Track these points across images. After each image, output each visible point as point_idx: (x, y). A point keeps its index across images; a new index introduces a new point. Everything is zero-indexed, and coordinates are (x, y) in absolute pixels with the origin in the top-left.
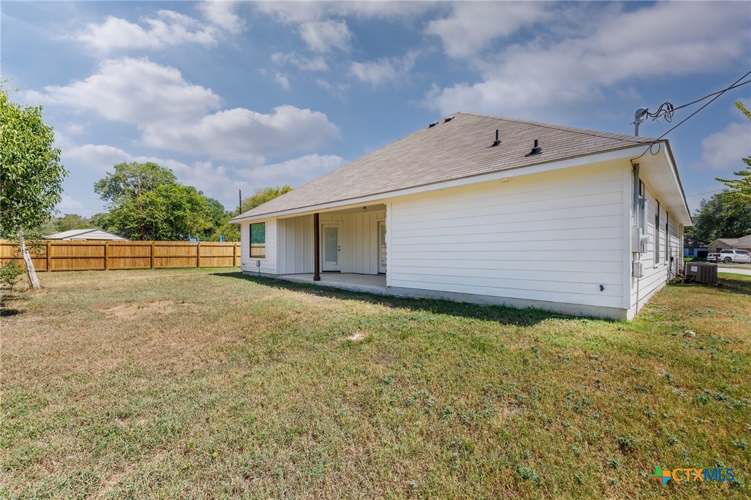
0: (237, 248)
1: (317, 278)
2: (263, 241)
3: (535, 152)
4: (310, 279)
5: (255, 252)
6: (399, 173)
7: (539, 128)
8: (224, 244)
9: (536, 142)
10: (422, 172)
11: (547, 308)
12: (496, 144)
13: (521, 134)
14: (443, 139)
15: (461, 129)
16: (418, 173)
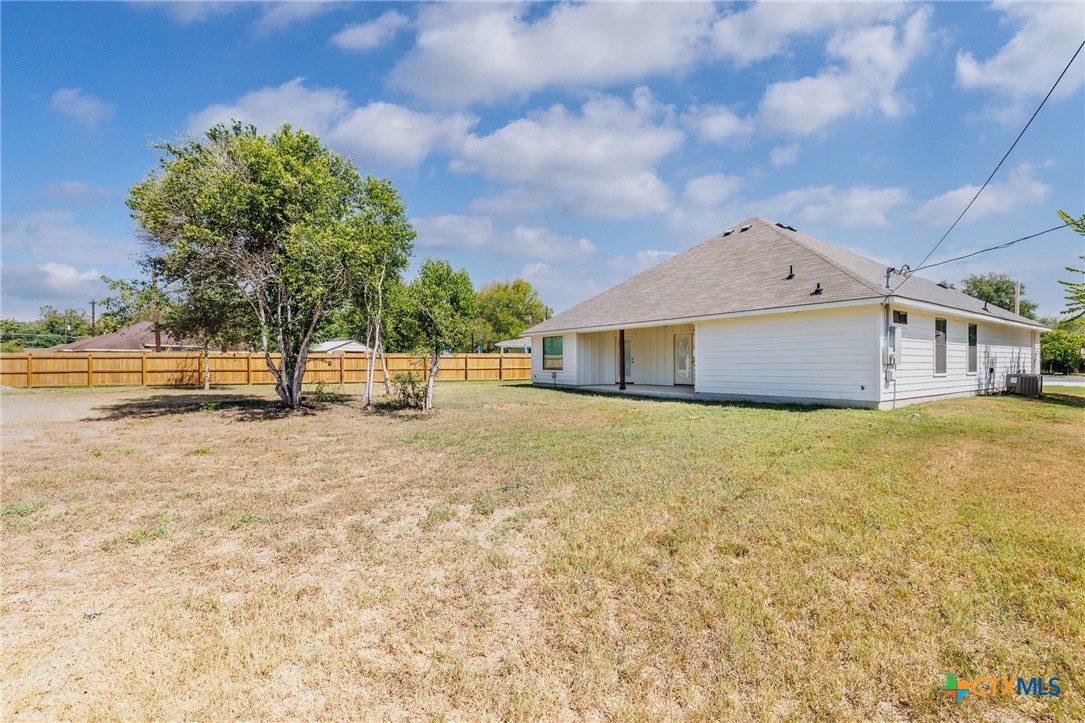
0: (503, 360)
1: (623, 388)
2: (562, 354)
3: (818, 292)
4: (617, 389)
5: (549, 364)
6: (704, 296)
7: (828, 265)
8: (483, 355)
9: (818, 285)
10: (727, 298)
11: (820, 403)
12: (790, 277)
13: (811, 269)
14: (742, 259)
15: (759, 249)
16: (722, 299)
